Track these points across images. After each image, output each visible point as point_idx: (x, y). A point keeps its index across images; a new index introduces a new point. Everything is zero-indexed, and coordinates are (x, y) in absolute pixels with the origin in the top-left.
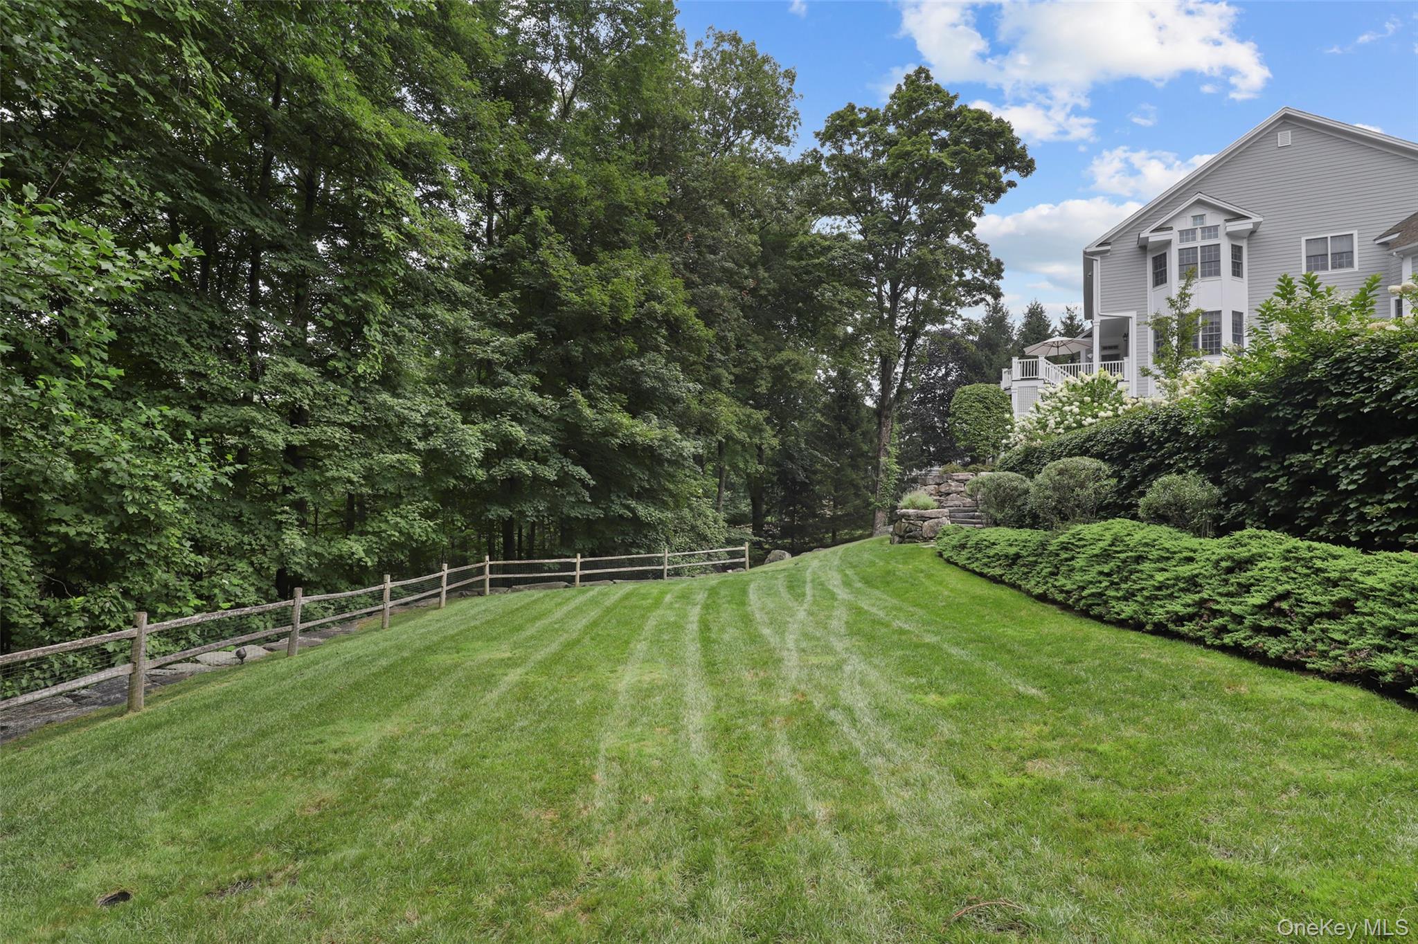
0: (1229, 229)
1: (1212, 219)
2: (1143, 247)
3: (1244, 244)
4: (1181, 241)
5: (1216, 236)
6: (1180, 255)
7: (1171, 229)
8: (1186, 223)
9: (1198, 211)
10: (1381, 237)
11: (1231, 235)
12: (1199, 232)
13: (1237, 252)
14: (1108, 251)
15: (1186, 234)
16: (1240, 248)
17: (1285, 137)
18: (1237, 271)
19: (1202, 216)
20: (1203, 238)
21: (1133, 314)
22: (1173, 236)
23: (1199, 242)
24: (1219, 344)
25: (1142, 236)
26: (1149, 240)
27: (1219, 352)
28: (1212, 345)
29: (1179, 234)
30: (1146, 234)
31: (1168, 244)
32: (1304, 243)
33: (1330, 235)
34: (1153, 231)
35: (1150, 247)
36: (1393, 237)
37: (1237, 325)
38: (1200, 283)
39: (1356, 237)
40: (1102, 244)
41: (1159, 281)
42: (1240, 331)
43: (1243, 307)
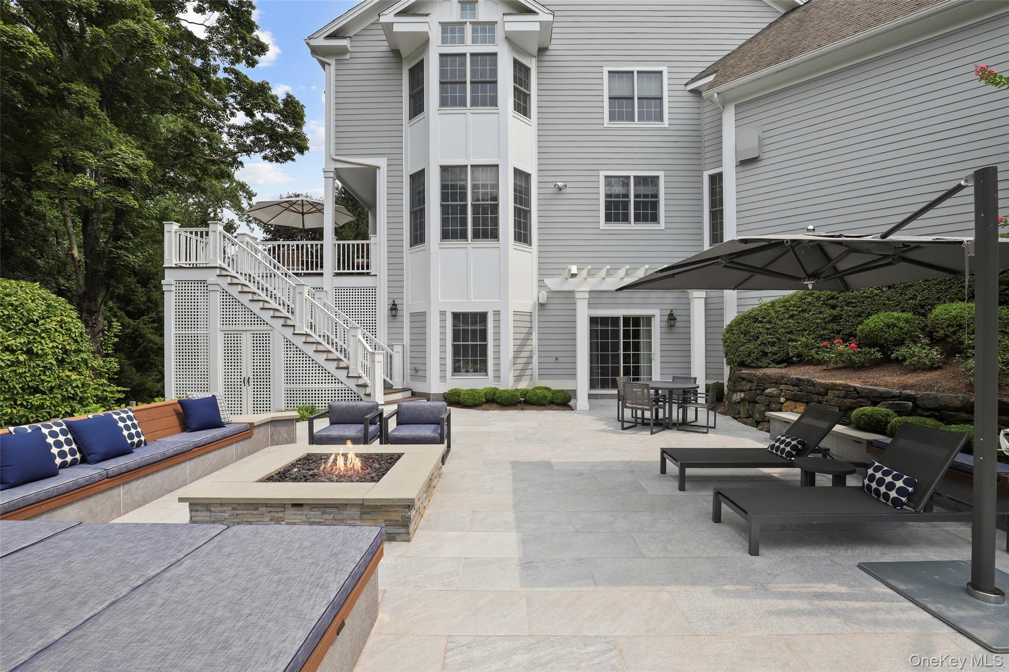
0: (510, 27)
1: (488, 11)
2: (396, 54)
3: (532, 64)
4: (444, 41)
5: (492, 41)
6: (442, 64)
7: (426, 14)
8: (448, 12)
10: (694, 80)
11: (511, 40)
12: (468, 28)
13: (521, 73)
14: (343, 51)
15: (450, 30)
16: (527, 70)
18: (522, 105)
20: (474, 41)
21: (381, 162)
22: (431, 27)
23: (468, 48)
24: (495, 221)
25: (383, 19)
26: (397, 28)
27: (495, 235)
28: (485, 220)
29: (439, 28)
30: (387, 17)
31: (424, 42)
32: (606, 76)
33: (635, 69)
34: (400, 14)
35: (404, 53)
36: (711, 78)
37: (521, 192)
38: (469, 115)
39: (665, 76)
40: (333, 36)
41: (417, 106)
42: (527, 203)
43: (530, 167)
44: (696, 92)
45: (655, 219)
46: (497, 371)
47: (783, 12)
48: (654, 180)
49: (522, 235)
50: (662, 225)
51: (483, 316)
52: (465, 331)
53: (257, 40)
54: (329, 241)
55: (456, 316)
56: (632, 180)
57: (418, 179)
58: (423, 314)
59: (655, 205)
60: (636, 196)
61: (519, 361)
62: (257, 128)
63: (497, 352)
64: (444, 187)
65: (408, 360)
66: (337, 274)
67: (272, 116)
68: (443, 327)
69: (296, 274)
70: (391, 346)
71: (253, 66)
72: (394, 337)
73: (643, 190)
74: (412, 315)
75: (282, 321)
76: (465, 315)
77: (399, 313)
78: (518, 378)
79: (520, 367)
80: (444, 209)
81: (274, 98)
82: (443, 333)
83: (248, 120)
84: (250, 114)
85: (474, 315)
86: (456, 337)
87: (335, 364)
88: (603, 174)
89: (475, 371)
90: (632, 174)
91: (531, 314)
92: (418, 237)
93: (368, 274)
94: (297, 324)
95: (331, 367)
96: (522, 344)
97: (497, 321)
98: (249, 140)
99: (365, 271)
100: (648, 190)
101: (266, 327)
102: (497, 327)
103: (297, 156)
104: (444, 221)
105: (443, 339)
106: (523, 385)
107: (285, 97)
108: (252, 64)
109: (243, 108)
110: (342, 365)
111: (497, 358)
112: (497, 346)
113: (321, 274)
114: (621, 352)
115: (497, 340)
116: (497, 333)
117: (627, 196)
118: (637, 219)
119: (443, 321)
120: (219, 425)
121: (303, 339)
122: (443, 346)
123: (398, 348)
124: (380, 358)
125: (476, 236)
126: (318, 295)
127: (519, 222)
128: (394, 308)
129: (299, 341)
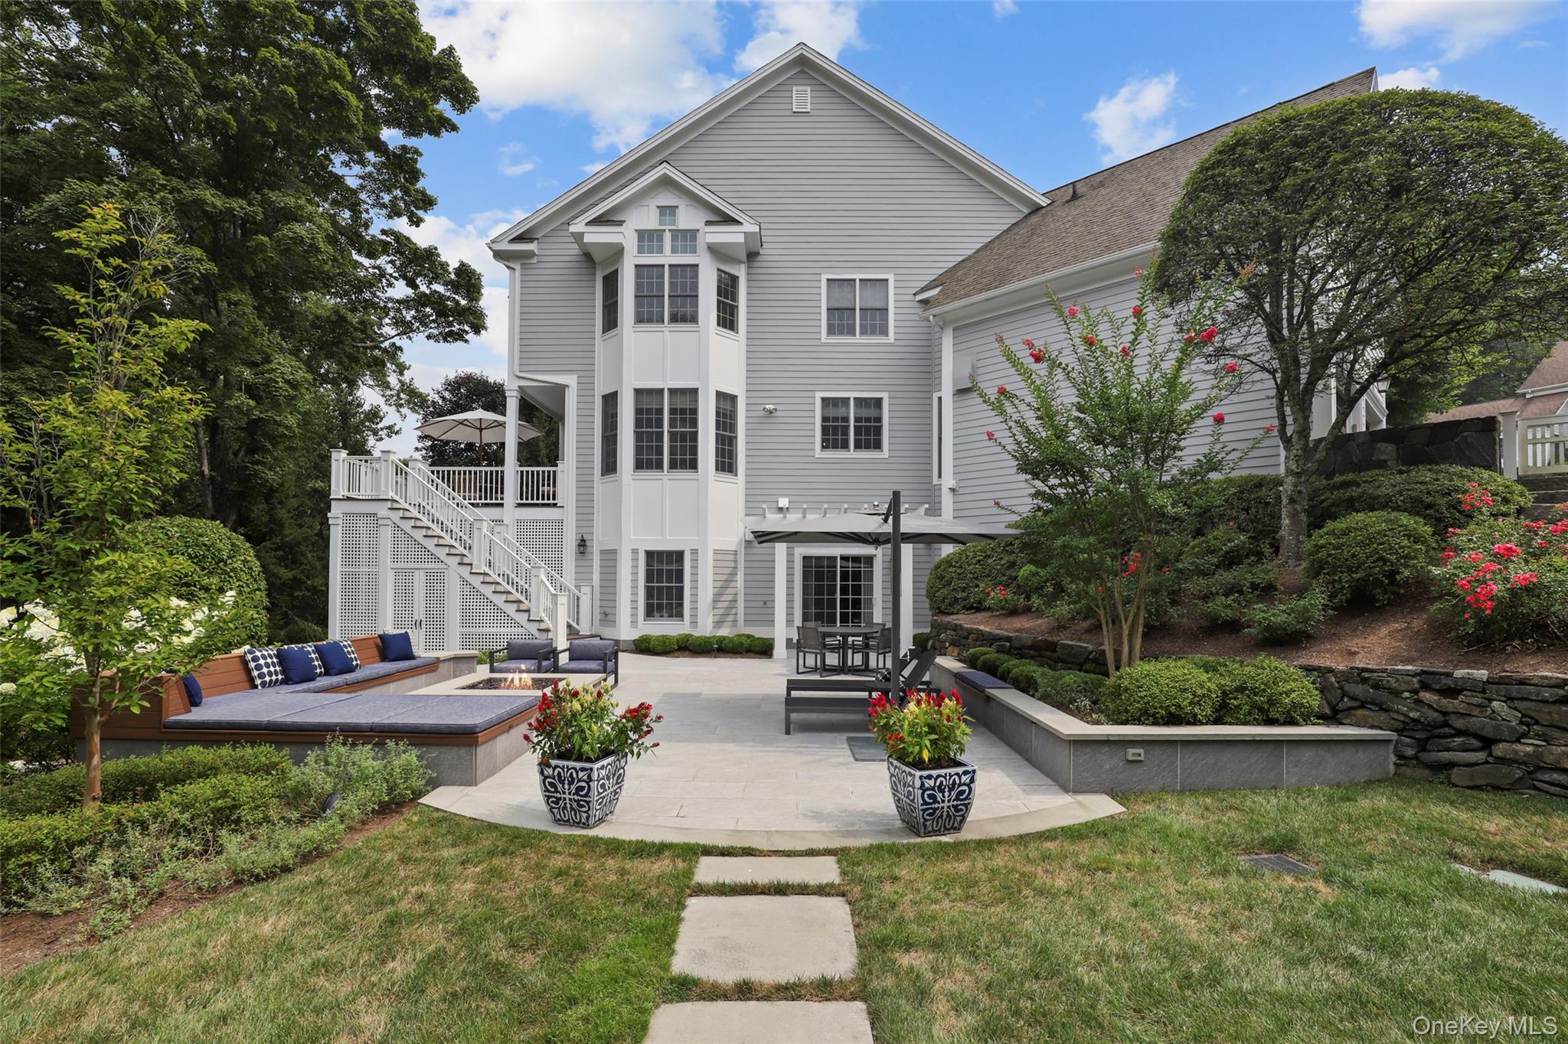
0: (711, 240)
1: (688, 218)
2: (588, 258)
3: (741, 272)
4: (640, 250)
5: (694, 251)
6: (638, 276)
7: (620, 223)
8: (645, 217)
9: (667, 199)
10: (923, 290)
11: (715, 251)
12: (667, 236)
13: (727, 288)
14: (530, 255)
15: (648, 239)
16: (734, 279)
17: (802, 97)
18: (727, 319)
19: (673, 209)
20: (674, 250)
21: (570, 380)
22: (625, 236)
23: (667, 258)
24: (694, 451)
25: (573, 229)
26: (587, 239)
27: (693, 465)
28: (683, 453)
29: (636, 236)
30: (578, 226)
31: (618, 251)
32: (824, 284)
33: (857, 276)
34: (590, 223)
35: (597, 257)
36: (935, 292)
37: (725, 415)
38: (667, 333)
39: (891, 285)
40: (519, 239)
41: (611, 321)
42: (733, 427)
43: (736, 386)
44: (925, 302)
45: (878, 445)
46: (694, 616)
47: (1026, 211)
48: (878, 402)
49: (726, 463)
50: (885, 453)
51: (680, 555)
52: (660, 572)
54: (511, 467)
55: (650, 555)
56: (852, 402)
57: (610, 401)
58: (614, 552)
59: (878, 431)
60: (857, 420)
61: (720, 605)
62: (421, 301)
63: (694, 595)
64: (638, 411)
65: (597, 603)
66: (520, 505)
67: (439, 288)
68: (635, 567)
69: (472, 504)
70: (578, 587)
71: (418, 226)
72: (583, 577)
73: (865, 413)
74: (602, 552)
75: (458, 559)
76: (660, 553)
77: (589, 549)
78: (718, 624)
79: (721, 612)
80: (639, 437)
81: (444, 266)
82: (635, 574)
83: (410, 292)
84: (412, 284)
85: (670, 553)
86: (649, 576)
87: (515, 606)
88: (819, 395)
89: (671, 616)
90: (852, 395)
91: (735, 553)
92: (610, 466)
93: (555, 505)
94: (475, 563)
95: (511, 609)
96: (724, 586)
97: (695, 560)
98: (409, 315)
99: (551, 501)
100: (872, 413)
101: (440, 565)
102: (695, 567)
104: (639, 450)
105: (635, 581)
106: (725, 632)
107: (457, 265)
108: (416, 222)
109: (404, 277)
110: (523, 607)
111: (694, 602)
112: (695, 588)
113: (502, 505)
114: (838, 596)
115: (695, 581)
116: (694, 574)
117: (846, 419)
118: (858, 446)
119: (635, 560)
120: (412, 657)
121: (481, 578)
122: (635, 587)
123: (586, 590)
124: (563, 600)
125: (673, 466)
126: (497, 529)
127: (723, 450)
128: (582, 544)
129: (476, 581)
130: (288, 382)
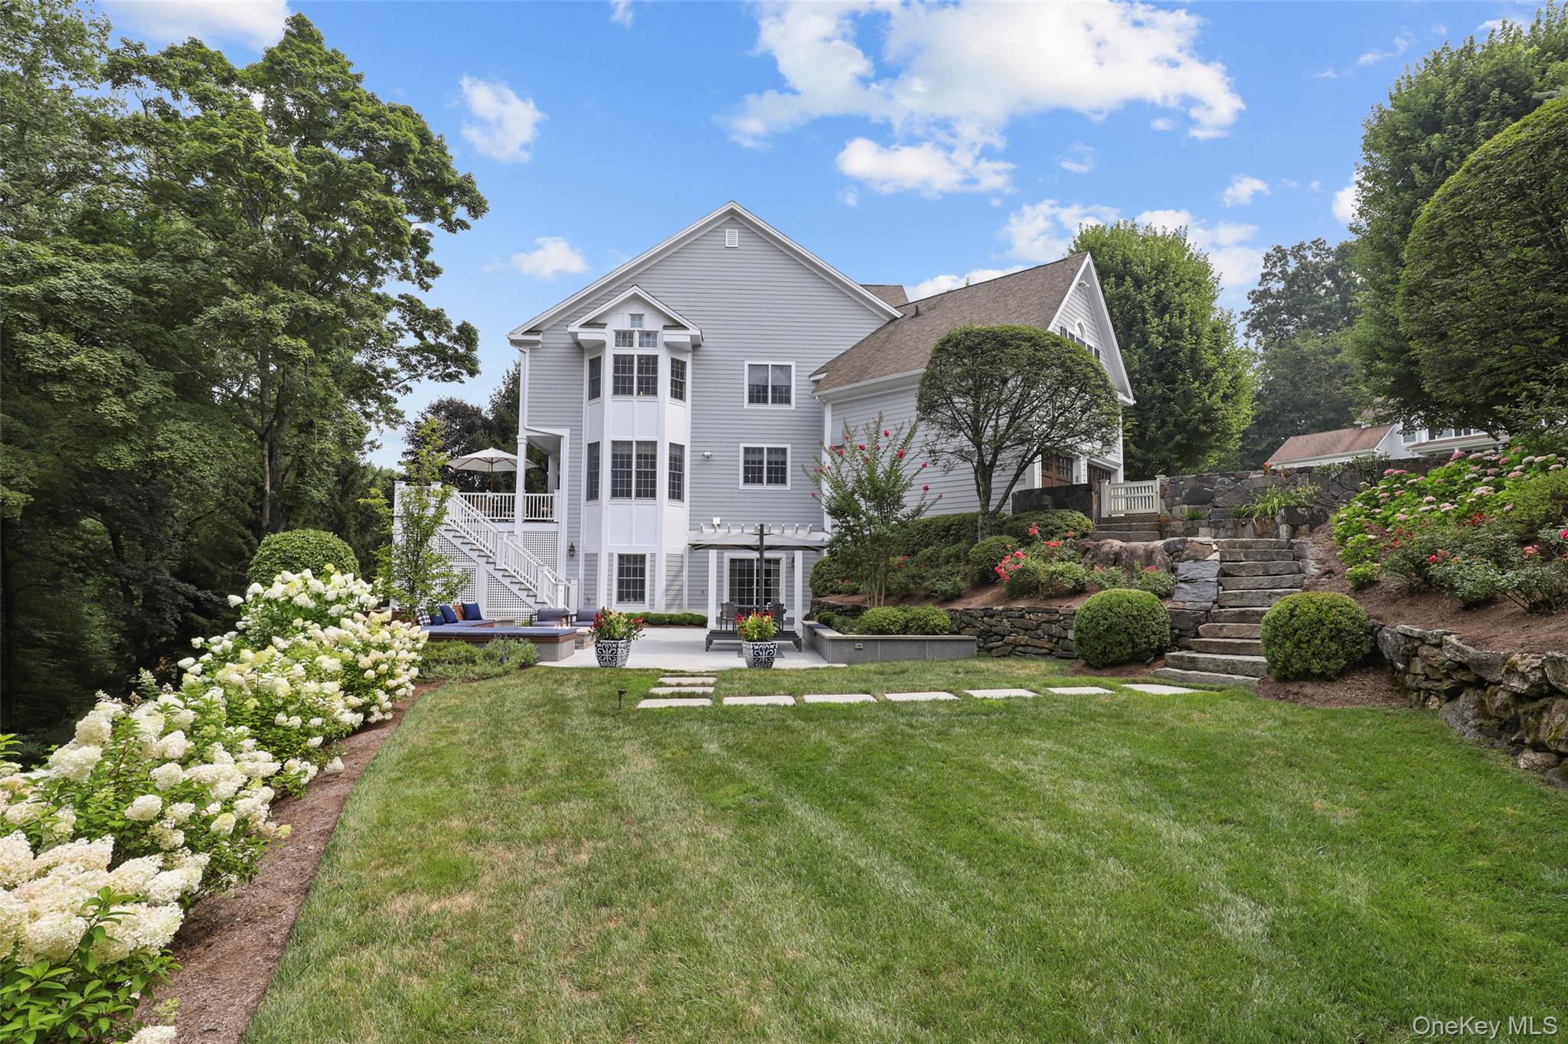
0: (667, 339)
1: (651, 323)
2: (579, 347)
3: (688, 359)
4: (617, 345)
5: (655, 345)
6: (615, 362)
7: (603, 326)
8: (621, 322)
9: (637, 309)
10: (816, 373)
11: (670, 346)
13: (678, 369)
14: (538, 342)
15: (624, 337)
16: (683, 364)
17: (732, 237)
18: (678, 392)
19: (640, 316)
20: (641, 345)
21: (565, 433)
22: (607, 335)
23: (636, 351)
24: (654, 484)
25: (570, 329)
26: (580, 337)
27: (653, 495)
28: (646, 485)
29: (614, 334)
30: (574, 328)
31: (602, 345)
32: (746, 368)
33: (770, 363)
34: (583, 326)
35: (585, 346)
36: (822, 376)
37: (675, 460)
38: (635, 402)
39: (793, 369)
40: (530, 332)
41: (595, 392)
42: (681, 468)
43: (683, 438)
44: (817, 382)
45: (783, 481)
46: (652, 600)
47: (888, 320)
48: (784, 451)
49: (676, 493)
50: (789, 486)
51: (643, 557)
52: (628, 569)
53: (432, 265)
54: (520, 493)
55: (621, 557)
56: (765, 451)
57: (594, 448)
58: (596, 555)
59: (784, 471)
60: (769, 463)
61: (670, 592)
63: (653, 586)
64: (614, 456)
65: (582, 592)
66: (527, 521)
67: (443, 340)
68: (611, 565)
69: (493, 521)
70: (568, 580)
71: (427, 290)
72: (571, 573)
73: (774, 458)
74: (587, 555)
75: (485, 559)
76: (629, 556)
77: (576, 553)
78: (669, 606)
79: (671, 597)
80: (614, 474)
81: (447, 324)
82: (610, 570)
83: (417, 342)
84: (419, 335)
85: (635, 556)
86: (621, 573)
87: (526, 593)
88: (742, 445)
89: (635, 600)
90: (765, 446)
91: (682, 556)
92: (593, 494)
93: (549, 521)
94: (498, 562)
95: (523, 595)
96: (674, 578)
97: (653, 561)
99: (549, 518)
100: (779, 458)
101: (473, 564)
102: (653, 566)
103: (465, 377)
104: (614, 483)
105: (610, 575)
106: (673, 611)
107: (460, 323)
108: (426, 287)
109: (414, 331)
110: (531, 593)
111: (652, 590)
112: (653, 580)
113: (514, 521)
114: (755, 587)
115: (653, 576)
116: (653, 571)
117: (761, 462)
118: (769, 481)
119: (611, 560)
120: (480, 619)
121: (502, 573)
122: (610, 580)
123: (574, 582)
124: (561, 588)
125: (638, 495)
126: (511, 538)
127: (674, 484)
128: (572, 550)
129: (499, 575)
130: (355, 431)
